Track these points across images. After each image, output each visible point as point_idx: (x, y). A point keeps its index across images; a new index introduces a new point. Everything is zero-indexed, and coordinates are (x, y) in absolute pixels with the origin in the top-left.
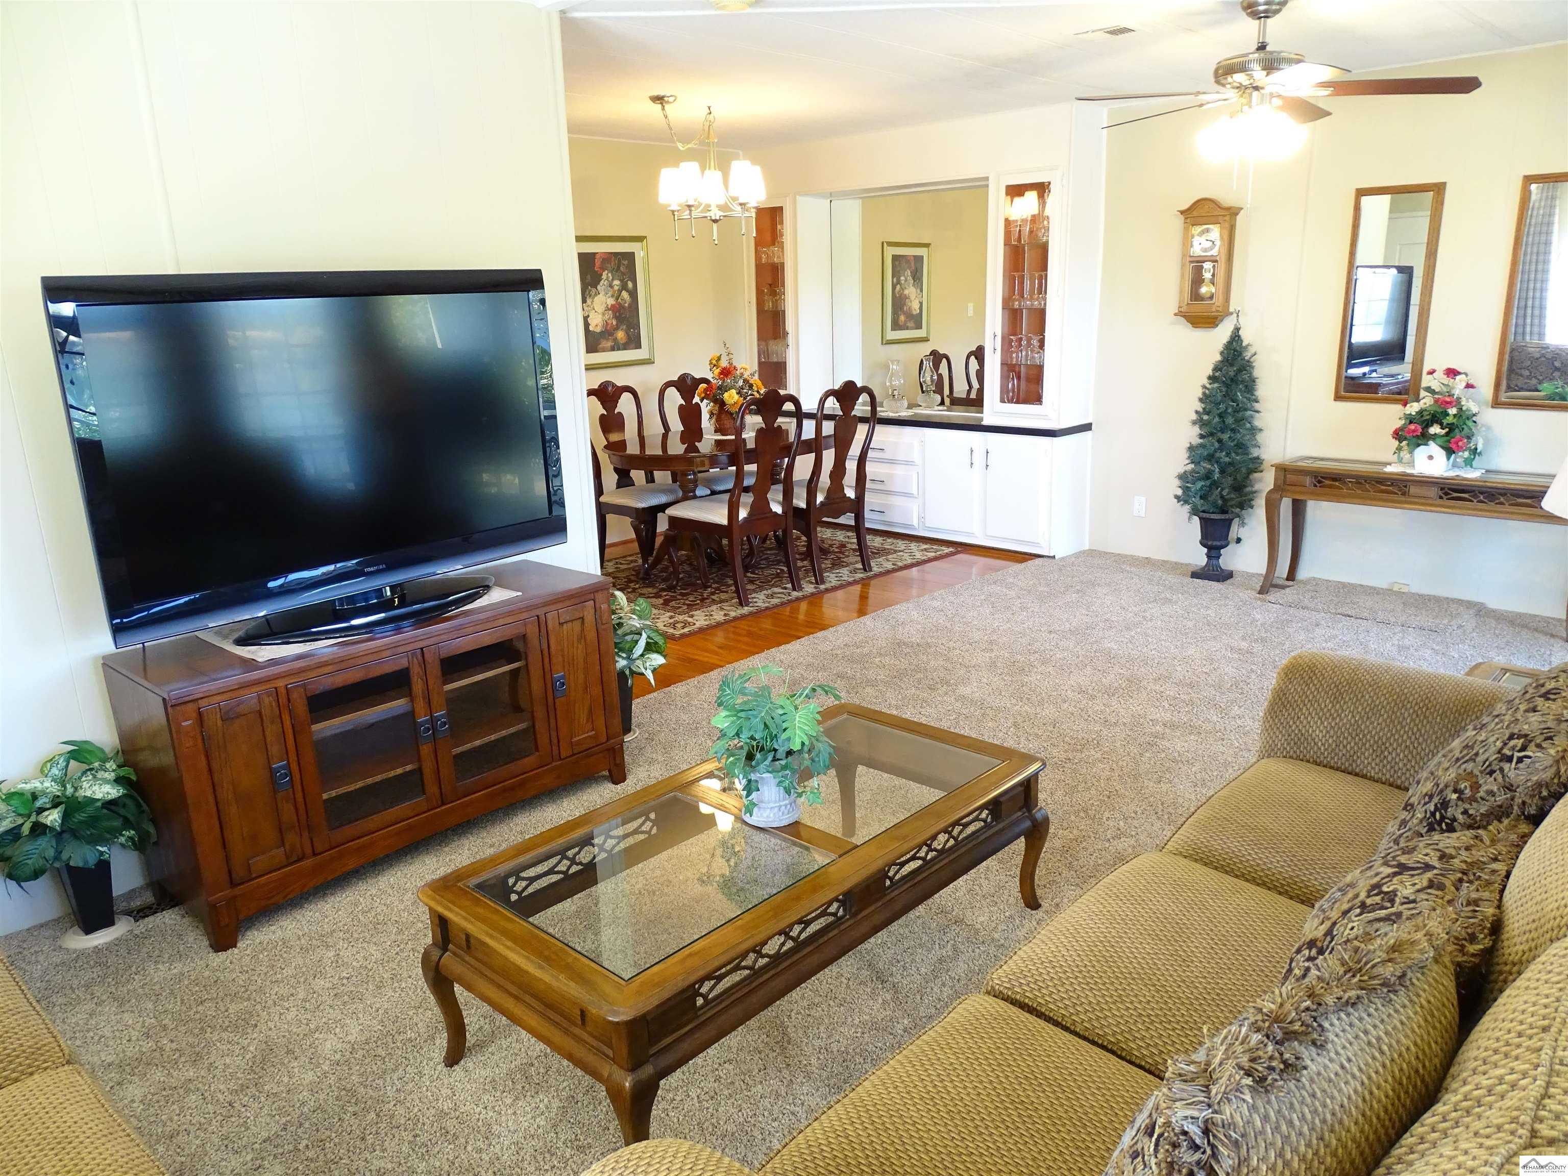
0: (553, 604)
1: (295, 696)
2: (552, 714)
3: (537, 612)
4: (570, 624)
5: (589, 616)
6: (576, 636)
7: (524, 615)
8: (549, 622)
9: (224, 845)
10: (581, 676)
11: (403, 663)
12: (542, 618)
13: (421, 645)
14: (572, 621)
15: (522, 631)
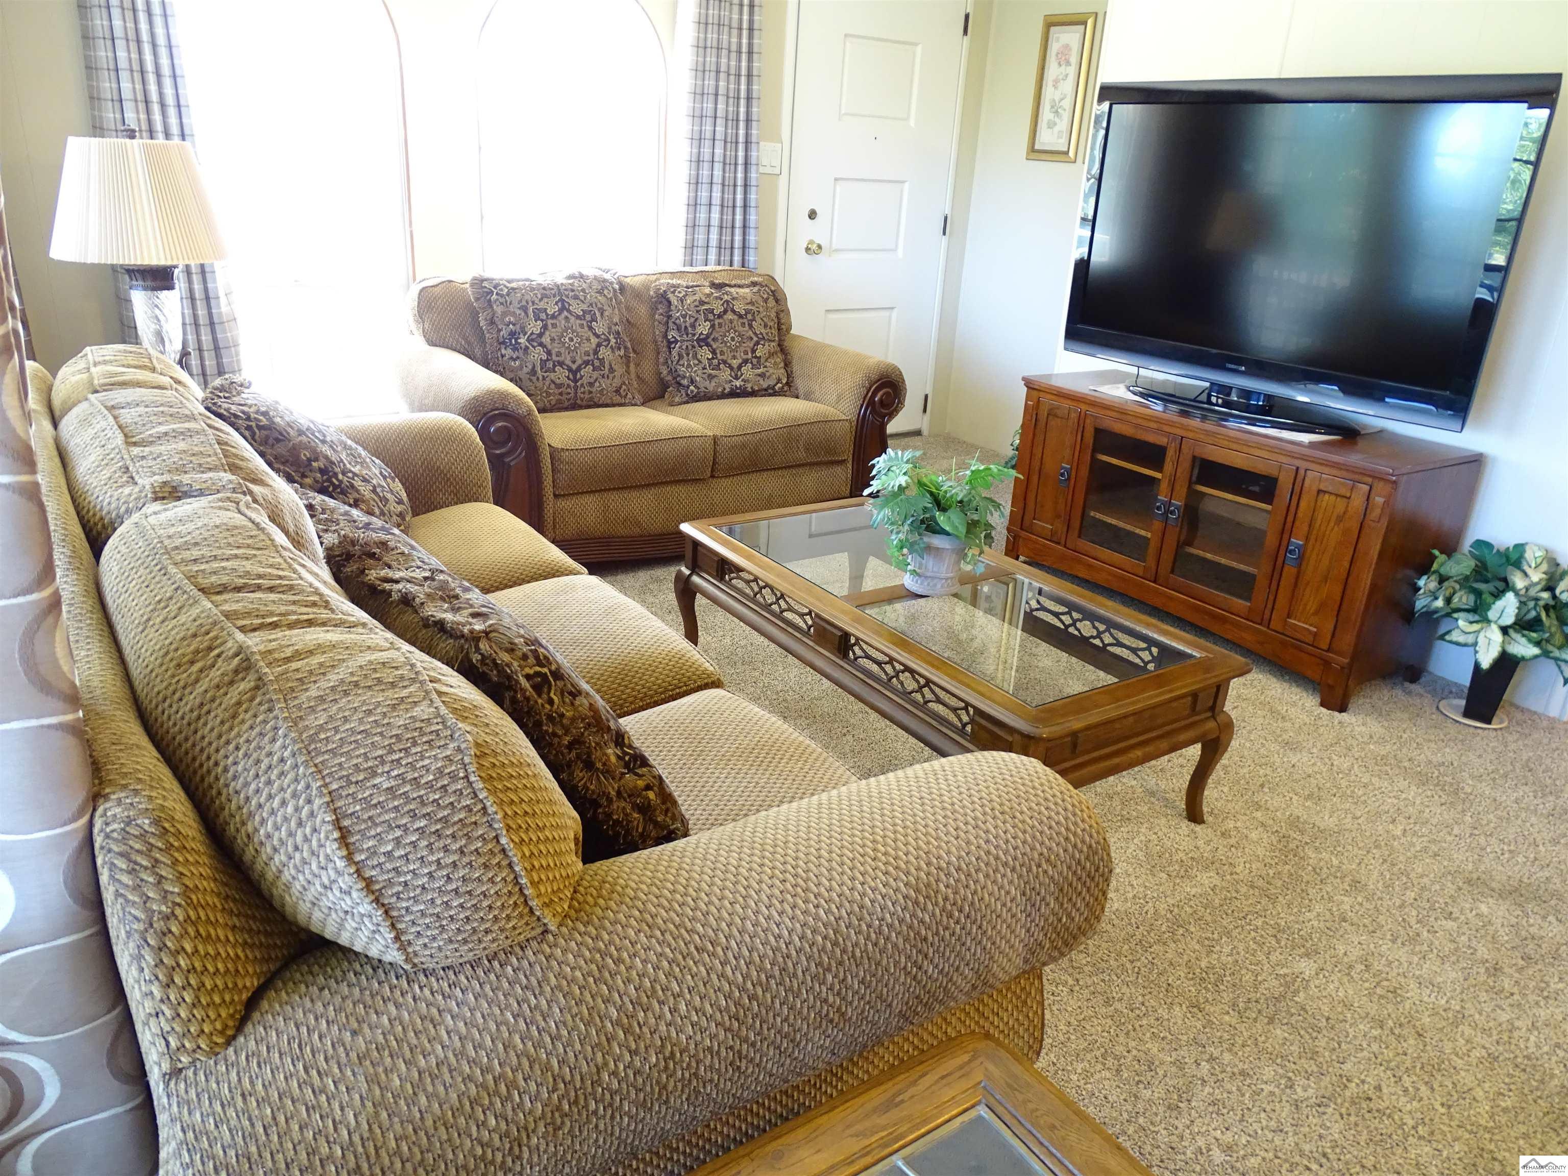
0: (1321, 464)
1: (1088, 421)
2: (1276, 576)
3: (1298, 463)
4: (1333, 498)
5: (1358, 501)
6: (1335, 515)
7: (1284, 459)
8: (1307, 482)
9: (1025, 499)
10: (1325, 562)
11: (1162, 441)
12: (1302, 472)
13: (1184, 434)
14: (1337, 495)
15: (1274, 472)
